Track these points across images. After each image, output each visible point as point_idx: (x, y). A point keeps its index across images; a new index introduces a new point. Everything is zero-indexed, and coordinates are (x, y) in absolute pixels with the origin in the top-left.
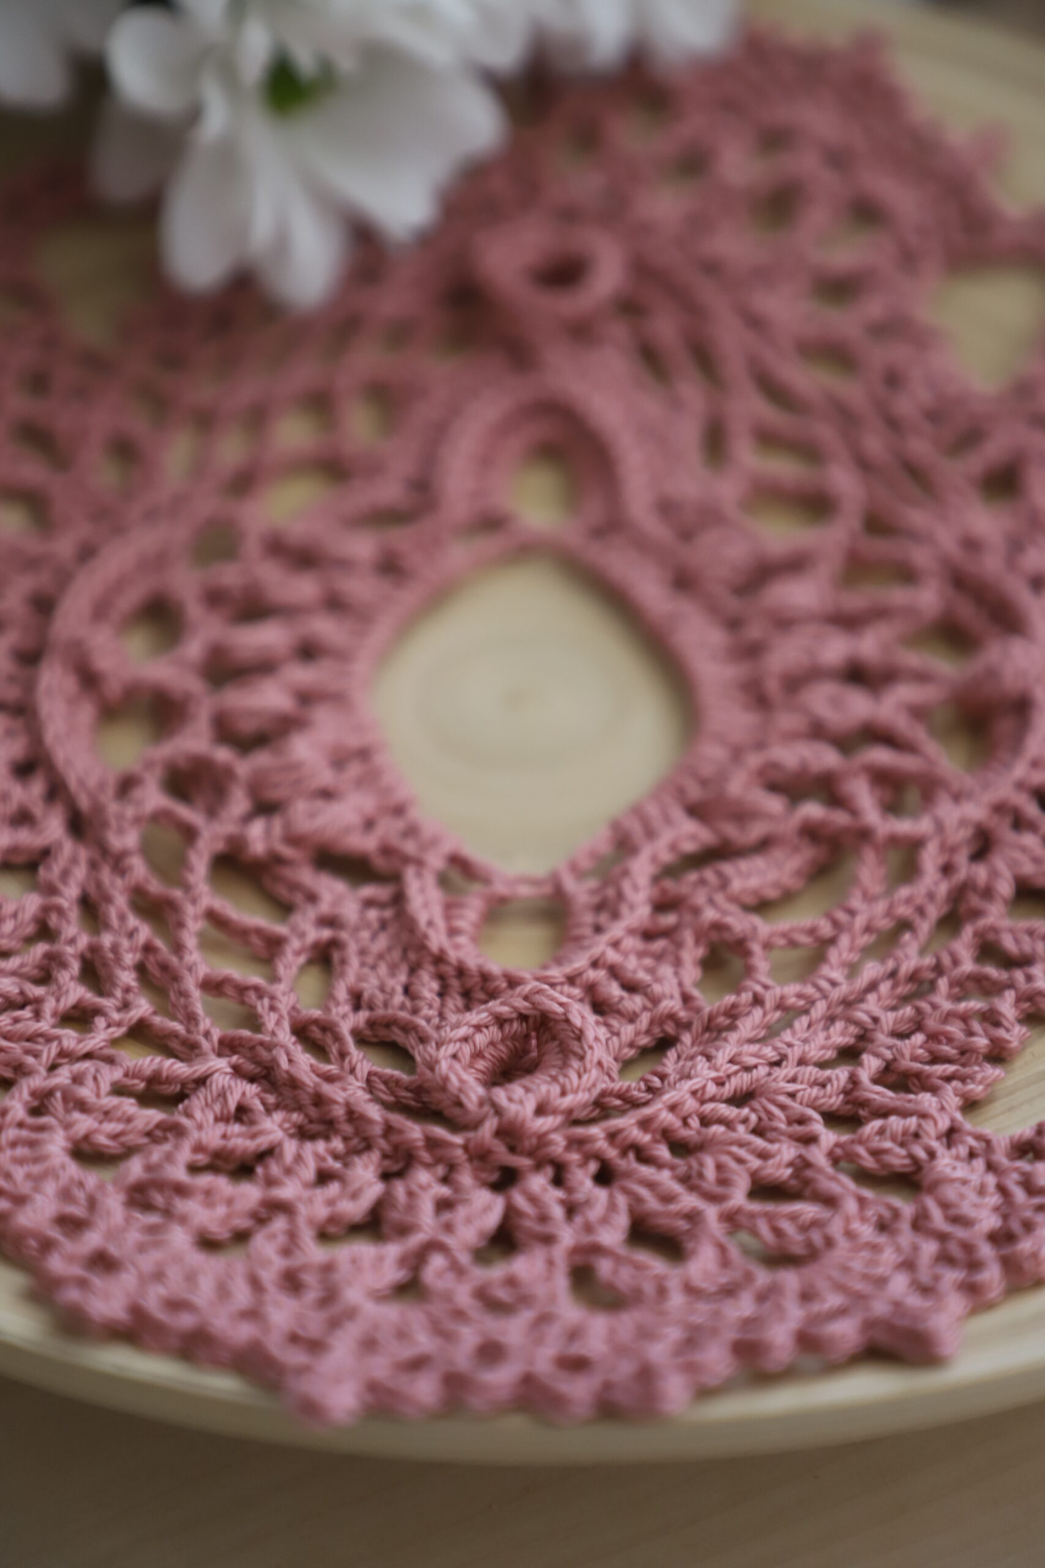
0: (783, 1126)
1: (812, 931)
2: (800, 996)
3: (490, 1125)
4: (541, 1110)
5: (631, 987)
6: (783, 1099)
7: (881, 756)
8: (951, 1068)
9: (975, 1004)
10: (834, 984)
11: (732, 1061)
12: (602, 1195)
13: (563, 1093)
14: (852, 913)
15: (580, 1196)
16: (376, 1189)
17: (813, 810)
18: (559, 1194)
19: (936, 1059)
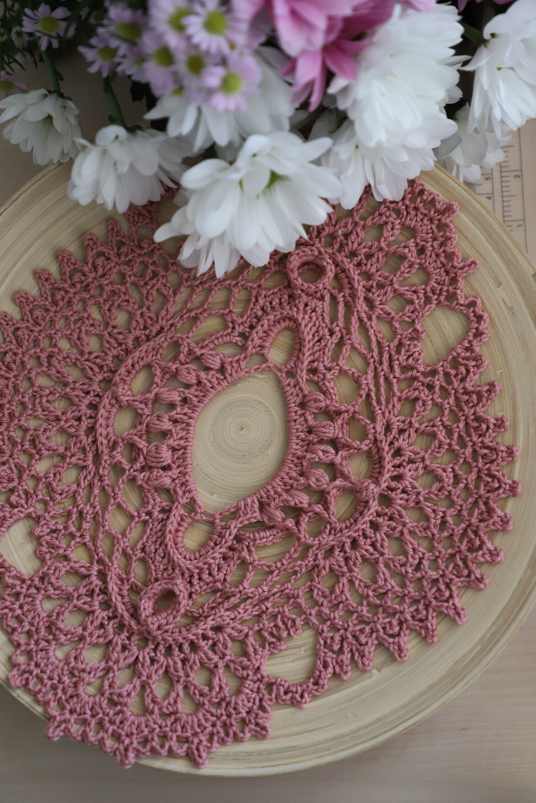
0: (220, 645)
1: (269, 567)
2: (252, 593)
3: (145, 627)
4: (159, 628)
5: (210, 574)
6: (225, 635)
8: (273, 640)
9: (294, 616)
10: (264, 591)
11: (220, 617)
12: (162, 659)
13: (167, 624)
14: (283, 564)
15: (157, 658)
16: (111, 637)
17: (291, 522)
18: (153, 654)
19: (272, 634)
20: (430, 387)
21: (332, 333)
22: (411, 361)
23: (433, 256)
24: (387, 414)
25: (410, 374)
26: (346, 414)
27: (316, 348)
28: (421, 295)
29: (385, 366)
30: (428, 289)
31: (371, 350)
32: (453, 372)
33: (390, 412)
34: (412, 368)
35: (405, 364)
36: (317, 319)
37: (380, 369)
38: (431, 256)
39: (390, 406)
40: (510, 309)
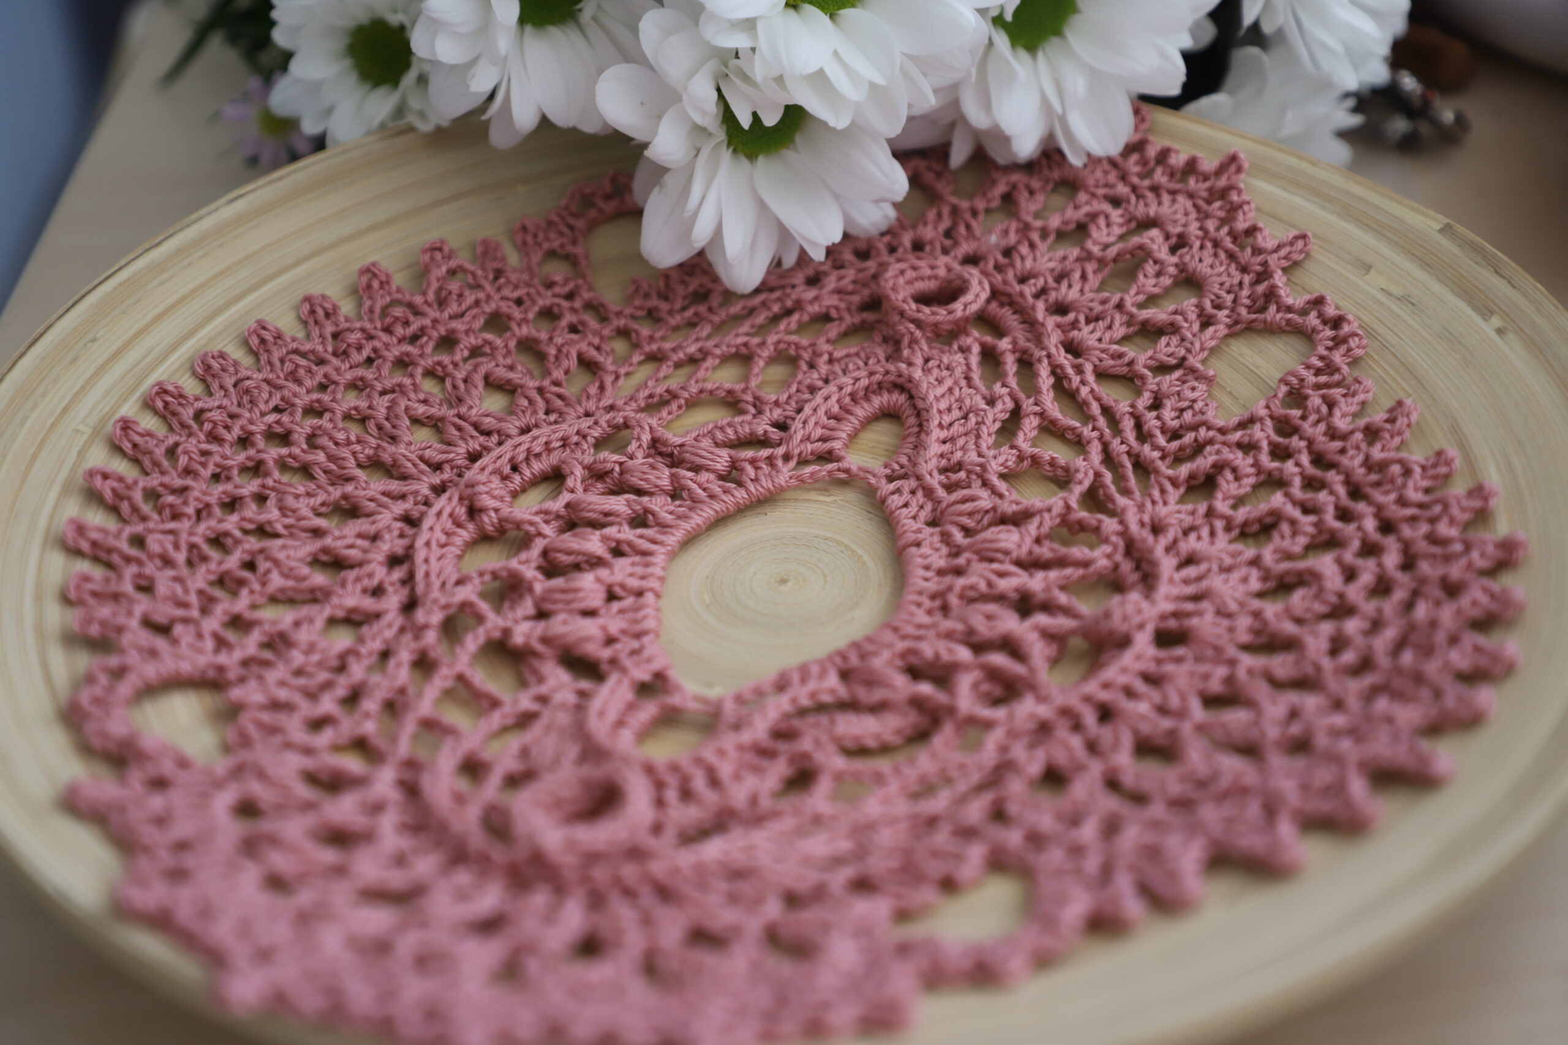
3: (526, 850)
5: (715, 785)
7: (999, 659)
14: (914, 765)
17: (925, 688)
20: (1248, 447)
21: (991, 402)
22: (1188, 416)
23: (1209, 245)
24: (1149, 505)
25: (1189, 438)
26: (1046, 516)
27: (957, 429)
28: (1192, 316)
29: (1130, 435)
30: (1208, 304)
31: (1087, 418)
32: (1296, 413)
33: (1154, 502)
34: (1195, 428)
35: (1175, 423)
36: (956, 383)
37: (1115, 444)
38: (1202, 247)
39: (1156, 493)
40: (1405, 300)
